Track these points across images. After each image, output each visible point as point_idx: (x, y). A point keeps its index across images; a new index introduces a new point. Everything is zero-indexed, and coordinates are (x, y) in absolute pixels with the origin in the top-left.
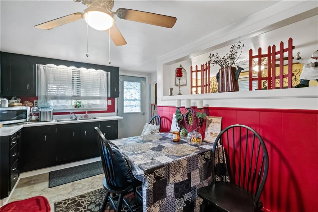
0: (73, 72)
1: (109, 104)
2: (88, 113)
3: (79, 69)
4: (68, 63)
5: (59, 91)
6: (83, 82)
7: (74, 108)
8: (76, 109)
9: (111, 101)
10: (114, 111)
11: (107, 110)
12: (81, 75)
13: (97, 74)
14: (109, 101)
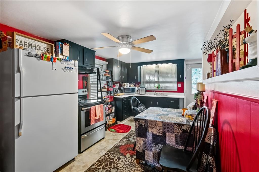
0: (156, 67)
1: (179, 87)
2: (164, 92)
3: (157, 65)
4: (151, 63)
5: (150, 79)
6: (161, 72)
7: (156, 88)
8: (157, 89)
9: (180, 84)
10: (183, 92)
11: (177, 91)
12: (159, 68)
13: (169, 66)
14: (179, 84)
